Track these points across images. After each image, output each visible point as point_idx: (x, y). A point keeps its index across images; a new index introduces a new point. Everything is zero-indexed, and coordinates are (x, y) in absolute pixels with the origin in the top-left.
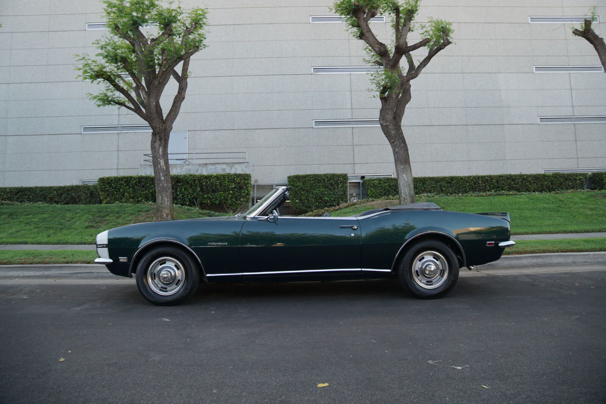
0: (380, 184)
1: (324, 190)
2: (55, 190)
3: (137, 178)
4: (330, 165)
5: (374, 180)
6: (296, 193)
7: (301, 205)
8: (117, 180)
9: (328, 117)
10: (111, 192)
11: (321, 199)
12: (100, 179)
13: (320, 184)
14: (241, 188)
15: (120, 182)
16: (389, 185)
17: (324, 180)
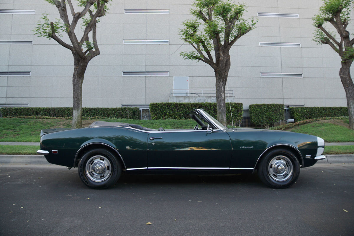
0: (302, 110)
1: (272, 113)
2: (110, 110)
3: (175, 104)
4: (270, 99)
5: (298, 108)
6: (256, 114)
7: (259, 121)
8: (162, 105)
9: (269, 71)
10: (158, 112)
11: (270, 118)
12: (151, 104)
13: (270, 110)
14: (238, 111)
15: (164, 106)
16: (307, 111)
17: (272, 107)
